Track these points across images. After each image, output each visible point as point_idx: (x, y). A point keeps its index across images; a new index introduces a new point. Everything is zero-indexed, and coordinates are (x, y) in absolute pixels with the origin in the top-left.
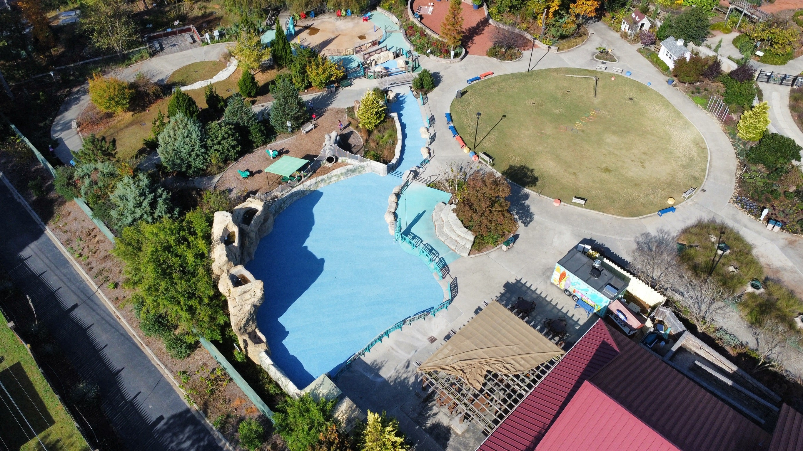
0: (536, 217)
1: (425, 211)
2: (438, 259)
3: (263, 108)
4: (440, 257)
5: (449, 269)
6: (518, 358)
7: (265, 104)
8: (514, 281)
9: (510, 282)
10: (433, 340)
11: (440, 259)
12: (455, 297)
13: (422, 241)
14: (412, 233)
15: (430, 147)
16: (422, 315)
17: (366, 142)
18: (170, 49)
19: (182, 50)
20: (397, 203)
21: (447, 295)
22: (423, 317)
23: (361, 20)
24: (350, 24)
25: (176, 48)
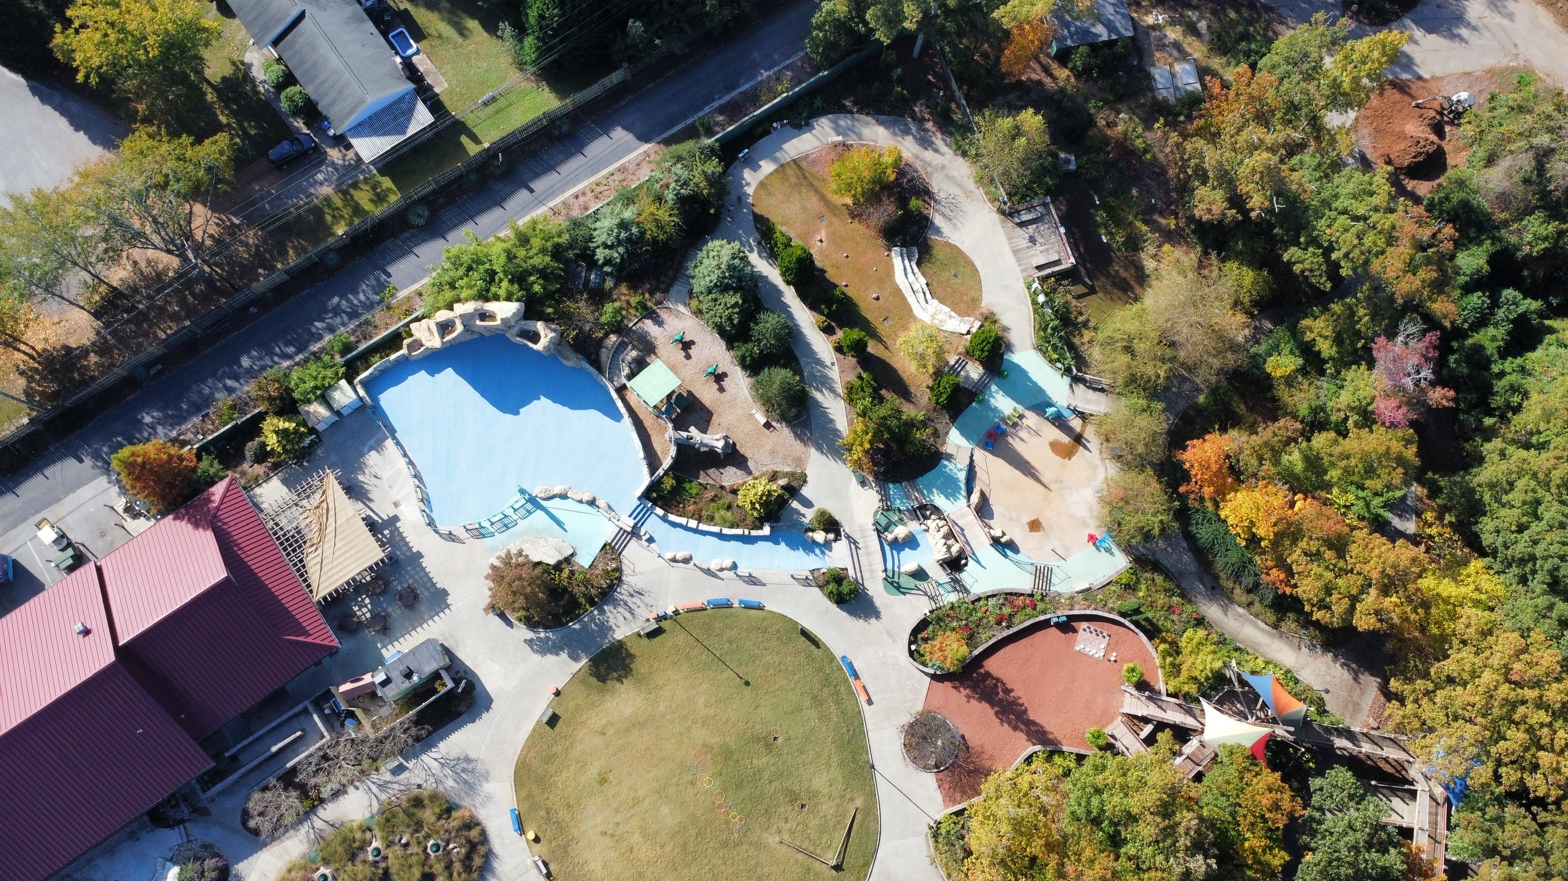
0: (536, 657)
1: (566, 531)
2: (493, 530)
3: (828, 363)
4: (496, 533)
5: (478, 538)
6: (319, 559)
7: (836, 367)
8: (449, 602)
9: (448, 597)
10: (396, 505)
11: (493, 533)
12: (440, 536)
13: (522, 519)
14: (535, 511)
15: (691, 565)
16: (425, 500)
17: (722, 487)
18: (1022, 235)
19: (1015, 252)
20: (581, 502)
21: (443, 529)
22: (422, 500)
23: (1093, 532)
24: (1082, 512)
25: (1025, 243)
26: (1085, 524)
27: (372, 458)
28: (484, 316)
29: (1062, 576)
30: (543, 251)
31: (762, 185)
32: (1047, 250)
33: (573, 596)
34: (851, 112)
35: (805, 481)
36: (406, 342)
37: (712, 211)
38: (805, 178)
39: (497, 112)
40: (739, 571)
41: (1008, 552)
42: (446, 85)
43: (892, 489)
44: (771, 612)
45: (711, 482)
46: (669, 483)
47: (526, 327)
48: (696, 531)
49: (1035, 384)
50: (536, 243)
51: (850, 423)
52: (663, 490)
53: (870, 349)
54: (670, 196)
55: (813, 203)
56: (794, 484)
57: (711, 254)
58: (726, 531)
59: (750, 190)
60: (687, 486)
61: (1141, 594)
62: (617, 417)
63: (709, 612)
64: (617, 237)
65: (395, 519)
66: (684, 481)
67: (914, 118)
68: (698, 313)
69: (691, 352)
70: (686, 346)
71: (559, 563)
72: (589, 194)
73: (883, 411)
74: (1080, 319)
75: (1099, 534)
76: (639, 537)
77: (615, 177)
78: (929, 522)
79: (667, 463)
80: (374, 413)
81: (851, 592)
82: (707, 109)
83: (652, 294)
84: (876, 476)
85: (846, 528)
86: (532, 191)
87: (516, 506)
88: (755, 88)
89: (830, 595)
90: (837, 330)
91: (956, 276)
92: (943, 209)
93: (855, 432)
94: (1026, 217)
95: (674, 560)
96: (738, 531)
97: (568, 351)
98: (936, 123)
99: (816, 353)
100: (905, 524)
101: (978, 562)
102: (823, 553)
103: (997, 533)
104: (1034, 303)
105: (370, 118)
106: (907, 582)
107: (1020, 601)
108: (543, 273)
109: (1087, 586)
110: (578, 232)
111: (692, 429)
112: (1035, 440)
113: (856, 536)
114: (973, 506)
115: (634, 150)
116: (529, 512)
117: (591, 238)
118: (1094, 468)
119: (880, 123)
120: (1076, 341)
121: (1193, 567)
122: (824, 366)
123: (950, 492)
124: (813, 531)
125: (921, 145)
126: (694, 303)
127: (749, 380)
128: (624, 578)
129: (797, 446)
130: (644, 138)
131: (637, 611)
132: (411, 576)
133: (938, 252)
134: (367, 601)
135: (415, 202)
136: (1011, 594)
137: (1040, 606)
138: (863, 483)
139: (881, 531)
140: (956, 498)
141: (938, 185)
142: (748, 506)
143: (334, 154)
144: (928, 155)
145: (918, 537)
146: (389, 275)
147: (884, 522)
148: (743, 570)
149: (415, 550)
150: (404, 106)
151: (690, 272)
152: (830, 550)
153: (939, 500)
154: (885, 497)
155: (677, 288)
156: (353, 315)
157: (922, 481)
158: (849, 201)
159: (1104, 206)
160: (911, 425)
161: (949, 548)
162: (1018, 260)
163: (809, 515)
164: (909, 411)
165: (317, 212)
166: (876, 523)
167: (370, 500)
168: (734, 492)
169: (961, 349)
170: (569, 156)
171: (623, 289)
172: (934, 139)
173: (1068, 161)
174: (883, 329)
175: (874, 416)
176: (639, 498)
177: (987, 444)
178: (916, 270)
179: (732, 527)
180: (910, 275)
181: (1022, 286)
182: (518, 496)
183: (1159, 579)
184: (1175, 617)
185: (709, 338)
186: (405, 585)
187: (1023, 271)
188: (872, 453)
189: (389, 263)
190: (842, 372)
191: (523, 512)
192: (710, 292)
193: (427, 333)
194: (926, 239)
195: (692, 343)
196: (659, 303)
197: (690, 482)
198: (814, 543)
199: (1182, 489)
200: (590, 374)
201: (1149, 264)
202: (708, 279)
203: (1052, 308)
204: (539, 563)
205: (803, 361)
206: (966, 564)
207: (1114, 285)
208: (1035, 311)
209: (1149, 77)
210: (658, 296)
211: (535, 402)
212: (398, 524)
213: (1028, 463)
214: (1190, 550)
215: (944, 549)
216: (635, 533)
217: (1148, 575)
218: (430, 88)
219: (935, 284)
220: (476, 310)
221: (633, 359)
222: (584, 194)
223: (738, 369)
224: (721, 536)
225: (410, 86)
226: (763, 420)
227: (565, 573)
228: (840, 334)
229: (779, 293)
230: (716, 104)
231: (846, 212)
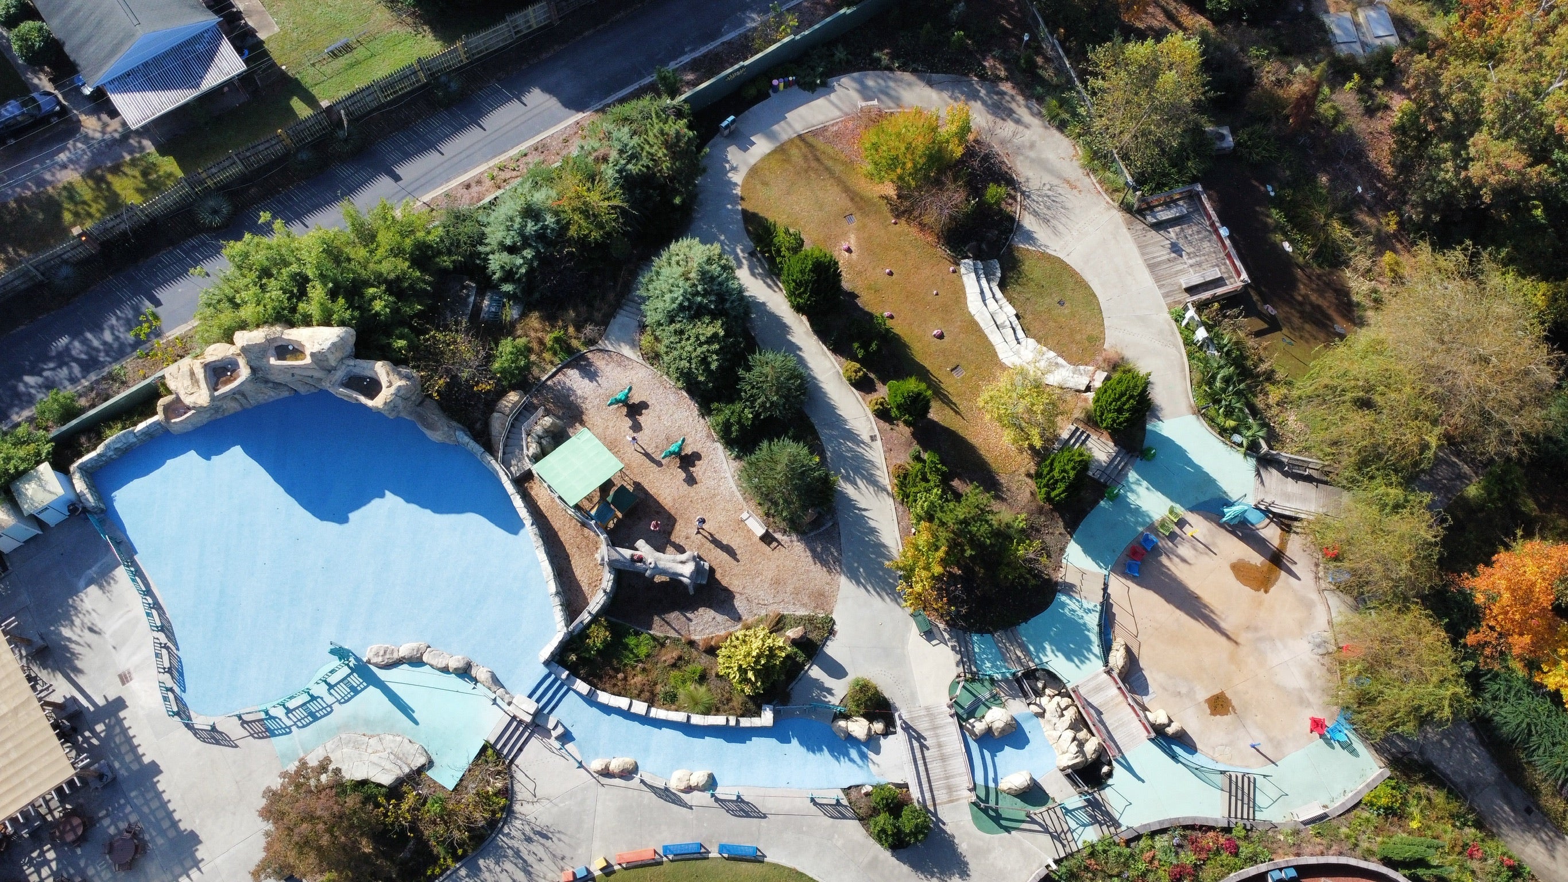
1: (416, 723)
2: (289, 723)
3: (865, 437)
4: (294, 728)
5: (260, 738)
7: (879, 442)
8: (199, 855)
9: (199, 847)
10: (122, 680)
11: (289, 728)
12: (195, 734)
13: (340, 703)
14: (365, 688)
15: (637, 778)
16: (176, 670)
17: (691, 643)
18: (1159, 243)
19: (1152, 267)
20: (445, 670)
21: (201, 722)
22: (169, 671)
23: (1319, 716)
24: (1295, 680)
25: (1164, 254)
26: (1303, 702)
27: (91, 598)
28: (284, 350)
29: (1274, 794)
30: (397, 252)
31: (754, 171)
32: (1199, 264)
33: (422, 844)
34: (890, 69)
35: (832, 632)
36: (162, 402)
37: (677, 200)
38: (818, 160)
39: (352, 66)
40: (721, 792)
41: (1177, 749)
42: (277, 29)
43: (977, 643)
44: (776, 866)
45: (673, 634)
46: (599, 636)
47: (357, 371)
48: (645, 720)
49: (1198, 469)
50: (386, 239)
51: (904, 532)
52: (588, 649)
53: (933, 415)
54: (609, 172)
55: (833, 197)
56: (814, 636)
57: (674, 259)
58: (697, 719)
59: (737, 178)
60: (631, 641)
61: (1414, 825)
62: (513, 525)
63: (667, 867)
64: (521, 233)
65: (119, 704)
66: (627, 633)
67: (983, 78)
68: (653, 358)
69: (641, 419)
70: (634, 410)
71: (400, 782)
72: (488, 183)
73: (961, 512)
74: (1263, 367)
75: (1330, 716)
76: (546, 733)
77: (529, 159)
78: (1044, 701)
79: (596, 601)
80: (102, 522)
81: (919, 830)
82: (673, 65)
83: (579, 328)
84: (952, 625)
85: (903, 712)
86: (397, 178)
87: (333, 680)
88: (745, 36)
89: (881, 836)
90: (879, 385)
91: (1061, 303)
92: (1034, 206)
93: (916, 548)
94: (1165, 215)
95: (606, 773)
96: (719, 720)
97: (435, 416)
98: (1016, 85)
99: (845, 421)
100: (1002, 705)
101: (1129, 769)
102: (863, 756)
103: (1159, 716)
104: (1188, 342)
105: (146, 65)
106: (1012, 808)
107: (1208, 840)
108: (394, 287)
109: (1319, 812)
110: (461, 228)
111: (641, 543)
112: (1205, 561)
113: (921, 726)
114: (1115, 674)
115: (560, 121)
116: (355, 691)
117: (481, 239)
118: (1309, 606)
119: (930, 84)
120: (1259, 402)
121: (1489, 773)
122: (858, 442)
123: (1075, 650)
124: (847, 717)
125: (995, 114)
126: (646, 340)
127: (737, 464)
128: (517, 807)
129: (817, 573)
130: (576, 104)
131: (537, 868)
132: (136, 809)
133: (1030, 267)
134: (51, 855)
135: (208, 192)
136: (1192, 827)
137: (1245, 850)
138: (929, 634)
139: (964, 715)
140: (1083, 659)
141: (1024, 171)
142: (735, 676)
143: (90, 124)
144: (1007, 129)
145: (1027, 727)
146: (157, 303)
147: (967, 701)
148: (726, 790)
149: (146, 760)
150: (200, 48)
151: (642, 292)
152: (877, 751)
153: (1056, 663)
154: (966, 657)
155: (622, 319)
156: (90, 364)
157: (1025, 630)
158: (891, 191)
159: (1278, 202)
160: (1003, 536)
161: (1081, 745)
162: (1158, 280)
163: (839, 691)
164: (1004, 515)
165: (52, 207)
166: (955, 703)
167: (78, 671)
168: (712, 651)
169: (1078, 414)
170: (459, 127)
171: (534, 320)
172: (1014, 106)
173: (1222, 137)
174: (951, 384)
175: (949, 519)
176: (547, 663)
177: (1130, 567)
178: (999, 294)
179: (707, 712)
180: (990, 301)
181: (1165, 317)
182: (335, 662)
183: (1439, 798)
184: (1475, 865)
185: (672, 397)
186: (123, 825)
187: (1166, 296)
188: (943, 584)
189: (159, 285)
190: (888, 451)
191: (343, 689)
192: (672, 321)
193: (187, 382)
194: (1011, 250)
195: (643, 405)
196: (591, 342)
197: (637, 634)
198: (850, 738)
199: (1471, 639)
200: (472, 454)
201: (1358, 287)
202: (668, 297)
203: (1219, 349)
204: (364, 783)
205: (824, 433)
206: (1110, 774)
207: (1305, 317)
208: (1190, 356)
209: (1322, 29)
210: (589, 330)
211: (376, 502)
212: (122, 714)
213: (1197, 598)
214: (1482, 742)
215: (1074, 748)
216: (537, 725)
217: (1421, 789)
218: (251, 33)
219: (1029, 317)
220: (269, 341)
221: (547, 431)
222: (479, 182)
223: (719, 447)
224: (688, 729)
225: (212, 19)
226: (760, 531)
227: (410, 800)
228: (883, 391)
229: (784, 328)
230: (686, 59)
231: (886, 209)
